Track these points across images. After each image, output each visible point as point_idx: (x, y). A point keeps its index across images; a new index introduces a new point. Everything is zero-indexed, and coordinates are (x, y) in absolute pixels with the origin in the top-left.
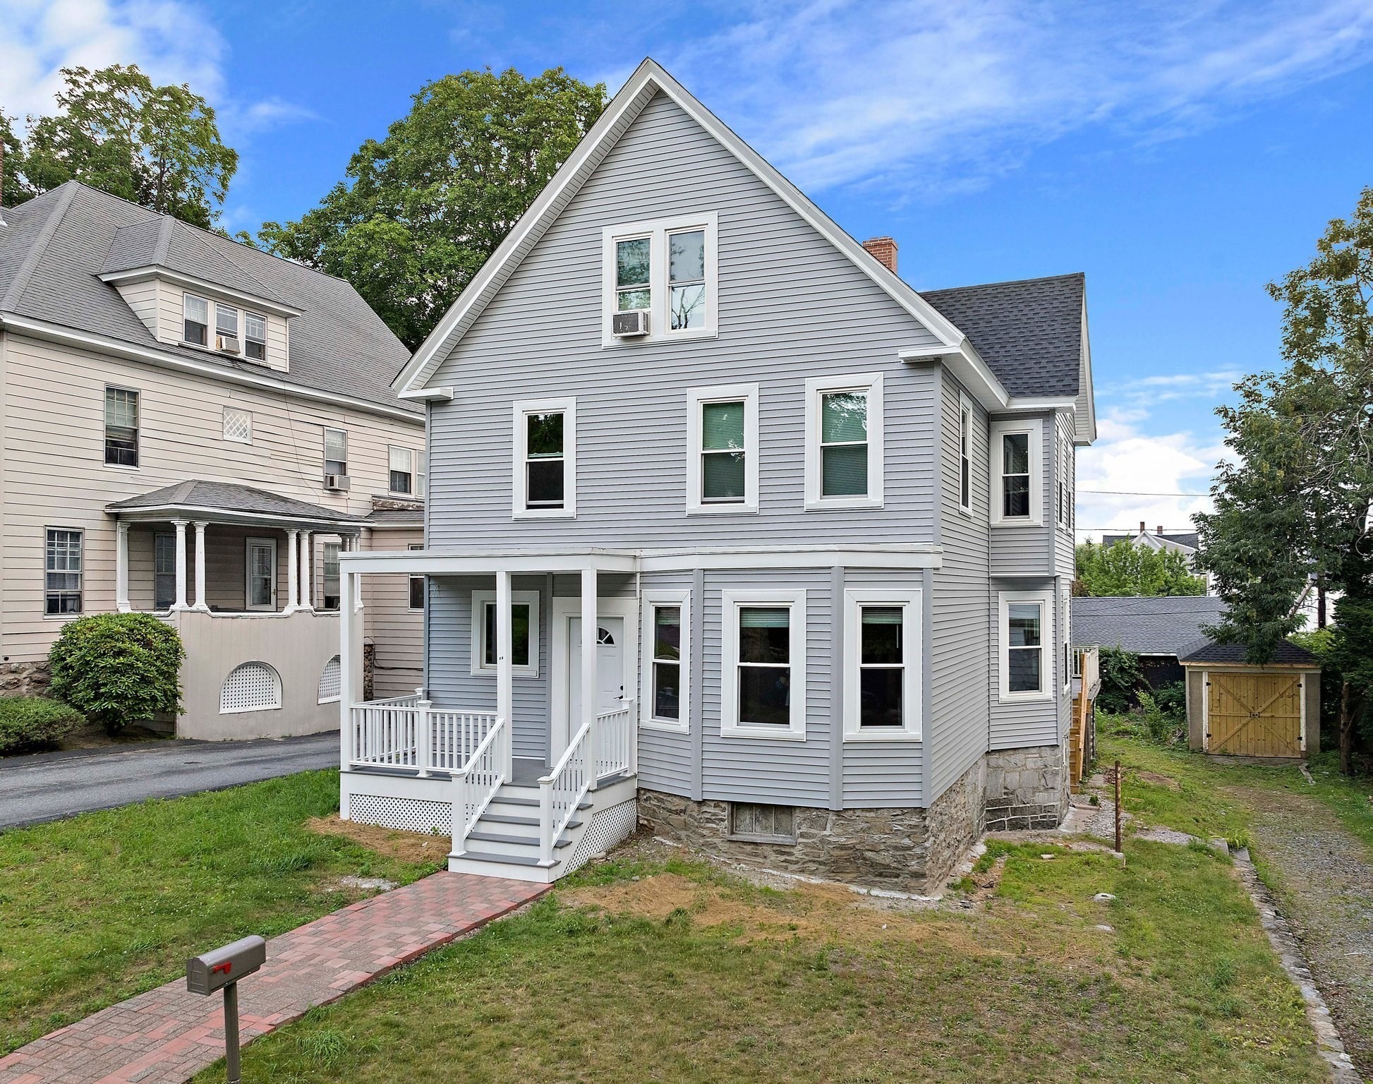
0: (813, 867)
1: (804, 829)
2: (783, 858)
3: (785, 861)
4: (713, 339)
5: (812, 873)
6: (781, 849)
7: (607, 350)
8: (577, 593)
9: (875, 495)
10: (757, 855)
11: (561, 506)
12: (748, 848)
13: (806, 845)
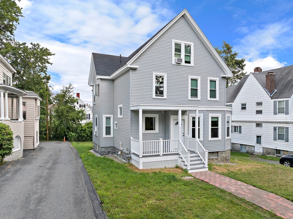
0: (221, 161)
1: (220, 155)
2: (217, 161)
3: (218, 161)
4: (193, 67)
5: (221, 162)
6: (217, 159)
7: (173, 65)
8: (177, 114)
9: (217, 98)
10: (213, 161)
11: (163, 96)
12: (212, 160)
13: (220, 158)
